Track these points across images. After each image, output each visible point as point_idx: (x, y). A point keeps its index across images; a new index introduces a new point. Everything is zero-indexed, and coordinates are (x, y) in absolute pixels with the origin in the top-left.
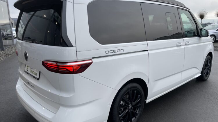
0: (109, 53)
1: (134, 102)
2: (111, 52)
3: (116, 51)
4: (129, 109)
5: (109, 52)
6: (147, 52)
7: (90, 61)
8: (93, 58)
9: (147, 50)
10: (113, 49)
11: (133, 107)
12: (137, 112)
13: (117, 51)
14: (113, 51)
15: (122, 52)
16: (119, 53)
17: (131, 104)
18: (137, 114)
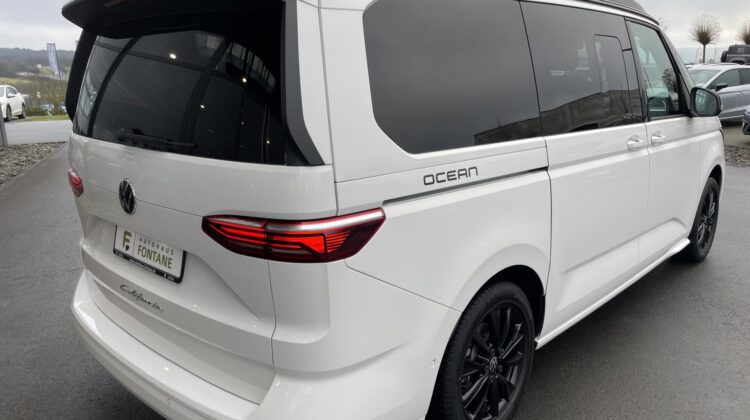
0: (433, 183)
1: (504, 347)
2: (440, 178)
3: (456, 173)
4: (491, 373)
5: (435, 178)
6: (543, 174)
7: (377, 215)
8: (386, 202)
9: (545, 169)
10: (446, 168)
11: (500, 366)
12: (513, 382)
13: (459, 175)
14: (444, 177)
15: (473, 178)
16: (463, 180)
17: (497, 355)
18: (512, 387)
